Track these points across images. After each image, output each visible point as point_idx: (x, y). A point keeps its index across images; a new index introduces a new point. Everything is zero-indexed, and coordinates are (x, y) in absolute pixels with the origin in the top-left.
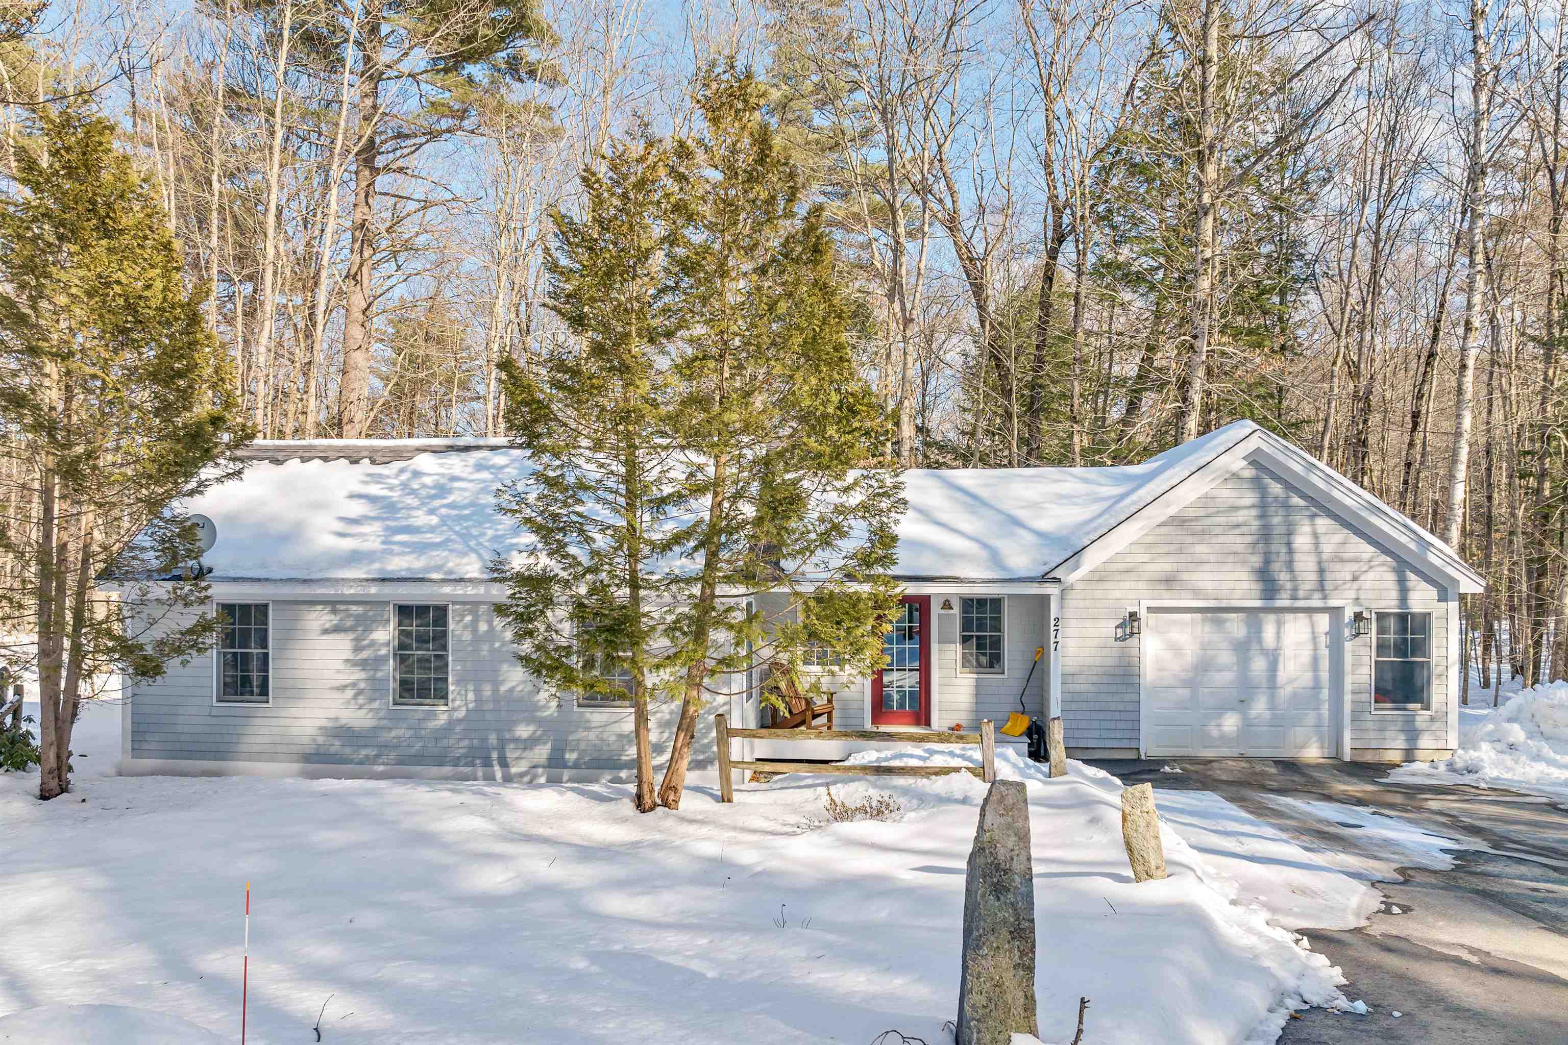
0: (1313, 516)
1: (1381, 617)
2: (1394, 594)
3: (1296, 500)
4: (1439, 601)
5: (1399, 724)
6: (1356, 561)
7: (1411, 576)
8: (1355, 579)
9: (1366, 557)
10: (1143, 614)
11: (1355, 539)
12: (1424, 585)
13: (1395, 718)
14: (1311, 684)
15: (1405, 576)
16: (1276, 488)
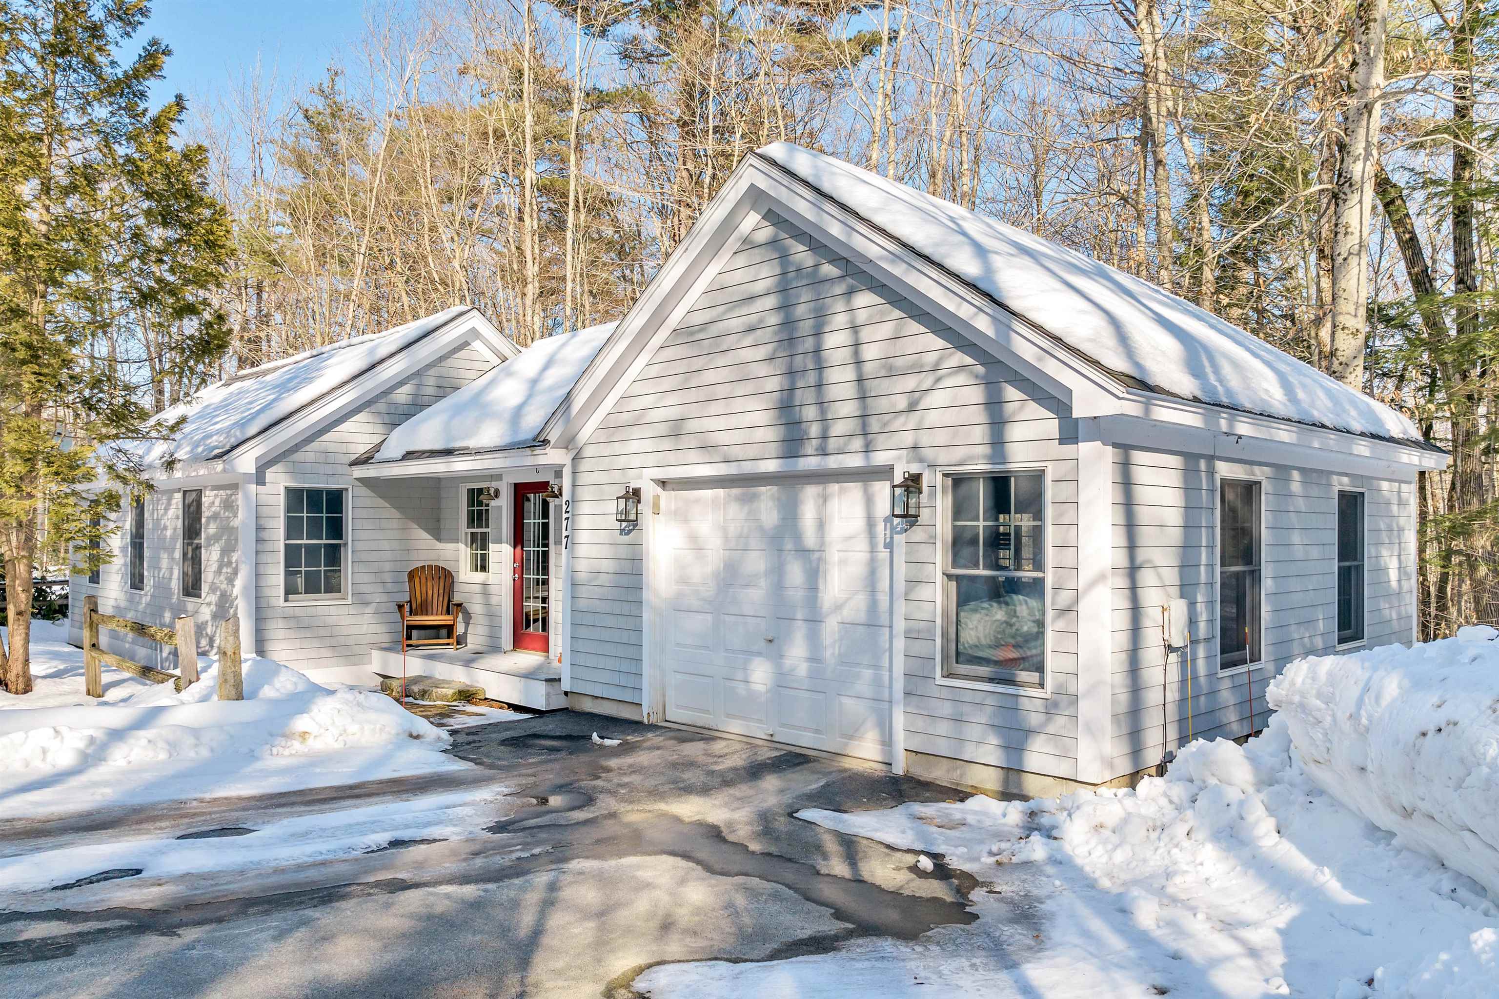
0: (850, 293)
1: (958, 481)
2: (980, 434)
3: (828, 270)
4: (1062, 441)
5: (989, 710)
6: (917, 369)
7: (1012, 393)
8: (912, 408)
9: (930, 359)
10: (649, 491)
11: (914, 327)
12: (1034, 409)
13: (979, 697)
14: (862, 617)
15: (999, 392)
16: (801, 254)
